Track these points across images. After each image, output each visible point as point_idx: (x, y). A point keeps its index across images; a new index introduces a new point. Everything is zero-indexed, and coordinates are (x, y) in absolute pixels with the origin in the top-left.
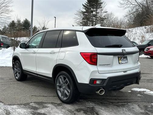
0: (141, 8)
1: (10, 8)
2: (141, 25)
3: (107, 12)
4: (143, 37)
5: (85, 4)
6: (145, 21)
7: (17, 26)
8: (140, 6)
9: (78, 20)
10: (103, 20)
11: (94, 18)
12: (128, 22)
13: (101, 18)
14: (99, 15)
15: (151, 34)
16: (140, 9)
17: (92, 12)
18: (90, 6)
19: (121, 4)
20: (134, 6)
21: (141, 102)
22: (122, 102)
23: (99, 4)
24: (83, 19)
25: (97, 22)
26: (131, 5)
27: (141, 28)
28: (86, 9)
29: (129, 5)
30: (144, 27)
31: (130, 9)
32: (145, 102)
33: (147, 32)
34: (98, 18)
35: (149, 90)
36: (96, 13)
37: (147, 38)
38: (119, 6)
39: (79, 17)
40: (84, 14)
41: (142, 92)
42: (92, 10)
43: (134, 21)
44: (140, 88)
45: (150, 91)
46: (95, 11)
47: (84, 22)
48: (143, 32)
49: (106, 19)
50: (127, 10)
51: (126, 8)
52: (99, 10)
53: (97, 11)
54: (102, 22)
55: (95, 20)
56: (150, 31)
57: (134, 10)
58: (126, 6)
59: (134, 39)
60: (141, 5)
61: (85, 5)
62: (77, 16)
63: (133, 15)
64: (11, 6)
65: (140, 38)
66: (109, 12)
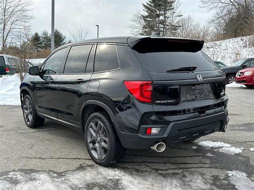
0: (236, 8)
1: (29, 13)
2: (236, 35)
3: (181, 16)
4: (238, 54)
5: (148, 4)
6: (241, 29)
7: (43, 41)
8: (234, 5)
9: (136, 30)
10: (175, 29)
11: (161, 26)
12: (215, 30)
13: (172, 26)
14: (168, 21)
15: (250, 49)
16: (234, 10)
17: (158, 16)
18: (155, 7)
19: (203, 2)
20: (224, 5)
21: (208, 167)
22: (174, 169)
23: (169, 3)
24: (144, 27)
25: (166, 32)
26: (220, 4)
27: (235, 39)
28: (148, 12)
29: (216, 4)
30: (239, 39)
31: (218, 10)
32: (216, 168)
33: (244, 47)
34: (168, 26)
35: (230, 144)
36: (165, 17)
37: (245, 56)
38: (201, 5)
39: (138, 26)
40: (145, 20)
41: (216, 148)
42: (158, 13)
43: (224, 30)
44: (214, 141)
45: (231, 146)
46: (162, 15)
47: (145, 32)
48: (237, 46)
49: (180, 26)
50: (214, 11)
51: (211, 9)
52: (168, 14)
53: (166, 15)
54: (173, 31)
55: (162, 29)
56: (249, 45)
57: (225, 12)
58: (211, 6)
59: (223, 57)
60: (236, 4)
61: (148, 6)
62: (134, 23)
63: (223, 19)
64: (30, 9)
65: (233, 56)
66: (185, 16)
